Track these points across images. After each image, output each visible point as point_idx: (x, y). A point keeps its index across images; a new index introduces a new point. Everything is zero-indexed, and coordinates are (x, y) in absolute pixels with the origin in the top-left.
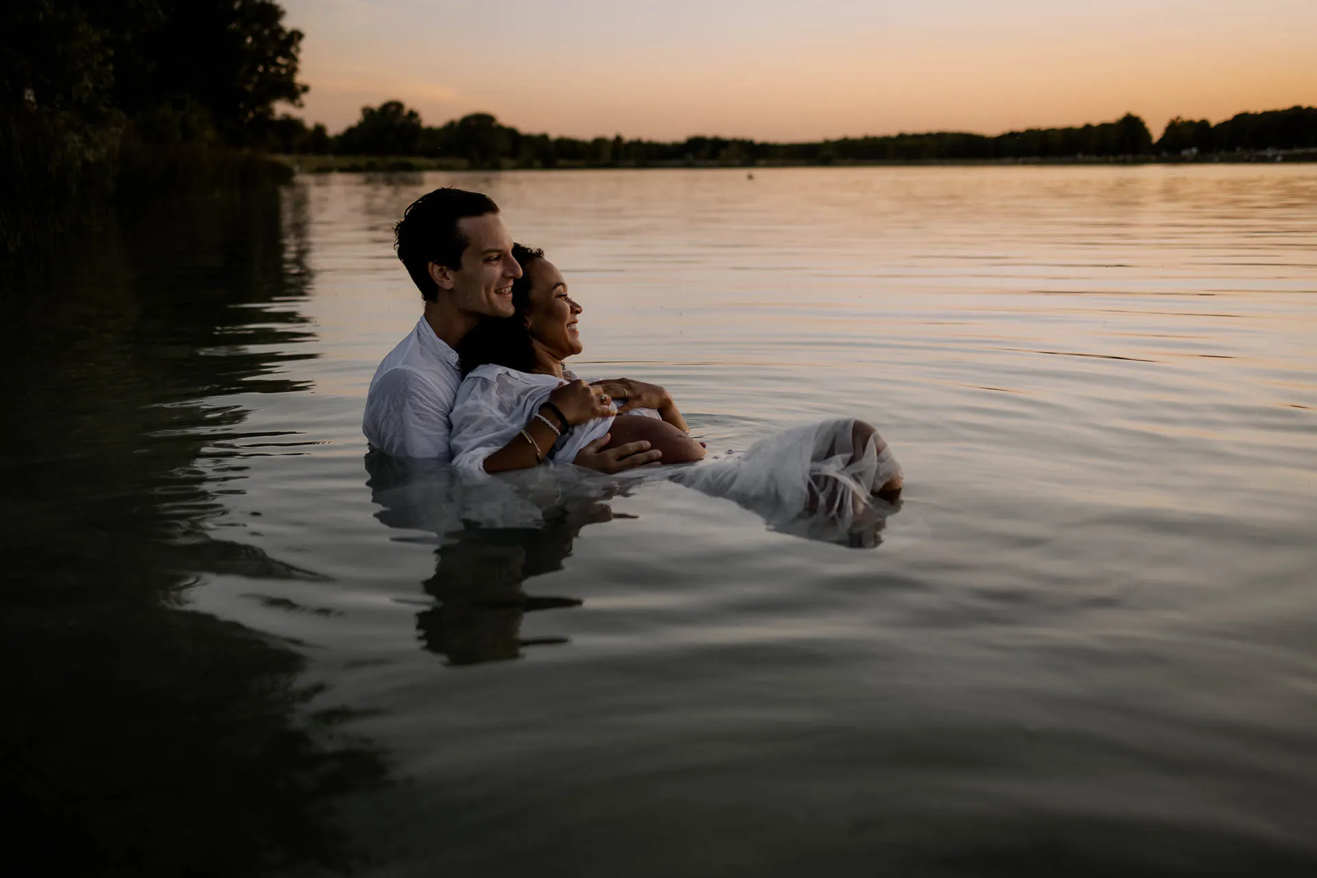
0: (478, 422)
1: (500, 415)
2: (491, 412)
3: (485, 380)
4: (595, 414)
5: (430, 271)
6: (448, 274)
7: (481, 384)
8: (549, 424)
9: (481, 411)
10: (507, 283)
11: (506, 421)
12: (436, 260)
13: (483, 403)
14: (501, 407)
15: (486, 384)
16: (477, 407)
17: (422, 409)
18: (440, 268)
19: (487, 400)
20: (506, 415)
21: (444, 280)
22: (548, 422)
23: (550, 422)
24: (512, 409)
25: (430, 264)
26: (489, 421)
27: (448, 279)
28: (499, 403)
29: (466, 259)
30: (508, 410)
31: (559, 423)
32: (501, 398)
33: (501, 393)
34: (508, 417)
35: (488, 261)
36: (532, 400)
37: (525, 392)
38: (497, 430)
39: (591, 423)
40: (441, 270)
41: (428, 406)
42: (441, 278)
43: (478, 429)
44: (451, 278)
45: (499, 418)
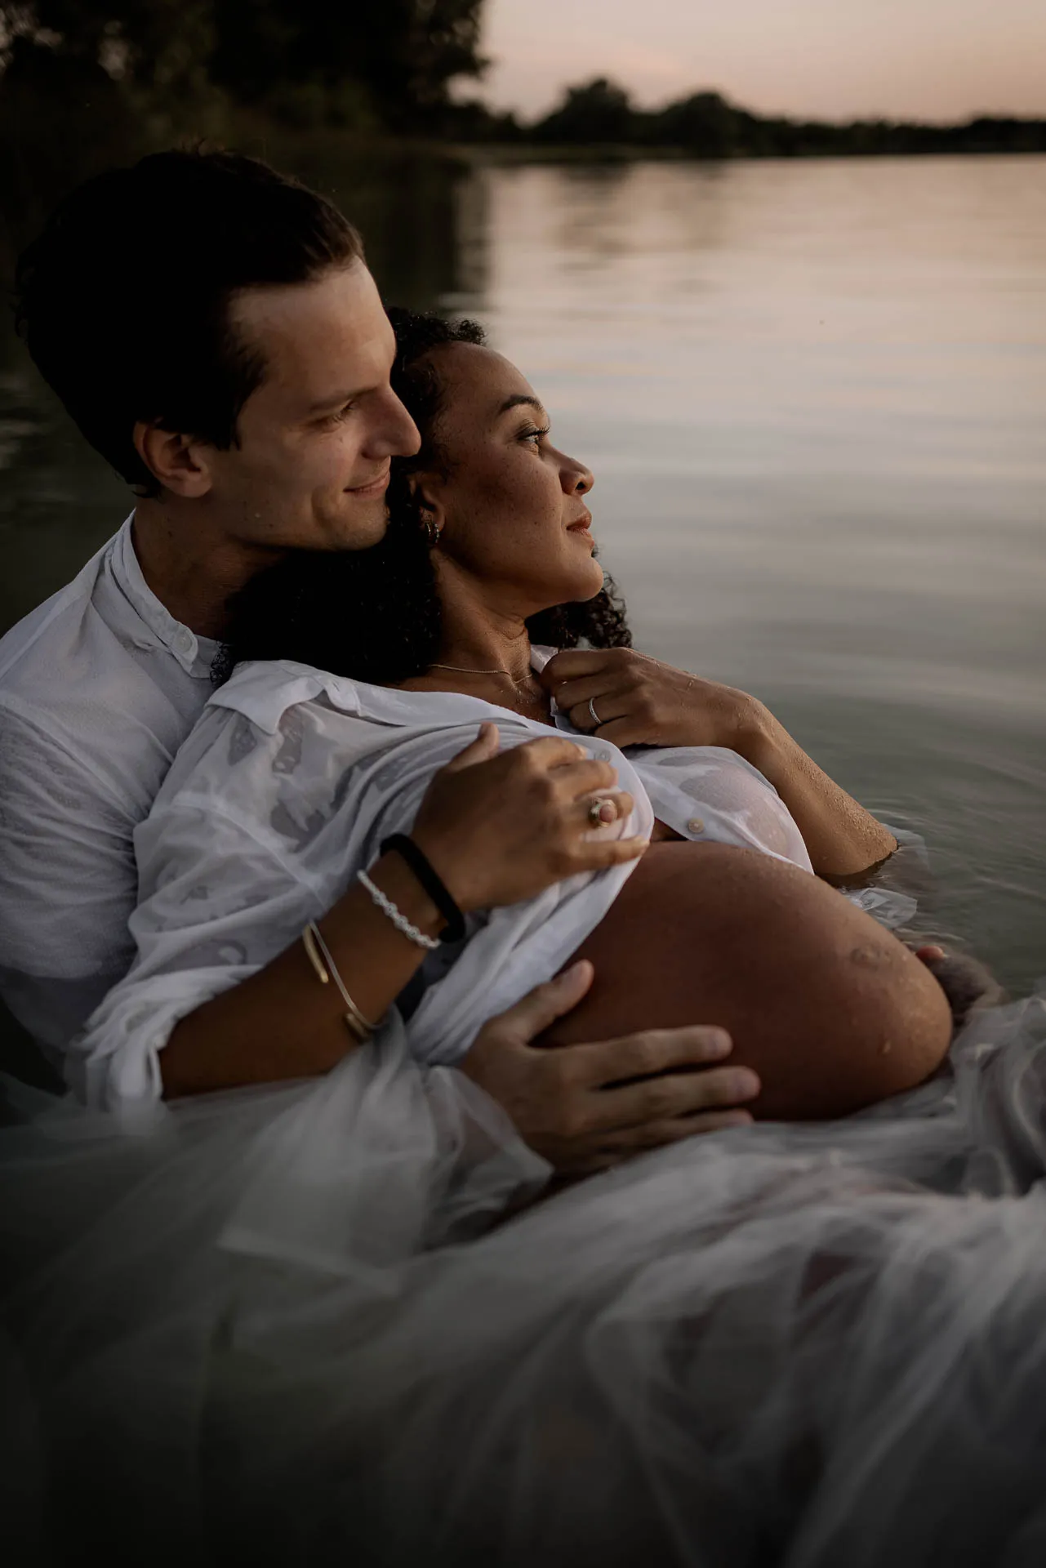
0: (199, 868)
1: (272, 843)
2: (244, 836)
3: (245, 723)
4: (560, 867)
5: (140, 447)
6: (198, 456)
7: (233, 737)
8: (396, 916)
9: (212, 832)
10: (375, 472)
11: (291, 864)
12: (158, 420)
13: (220, 805)
14: (281, 819)
15: (246, 737)
16: (201, 821)
17: (36, 831)
18: (171, 437)
19: (232, 796)
20: (295, 842)
21: (184, 472)
22: (392, 909)
23: (401, 912)
24: (317, 822)
25: (140, 430)
26: (231, 868)
27: (198, 470)
28: (276, 804)
29: (251, 418)
30: (302, 823)
31: (431, 914)
32: (284, 783)
33: (289, 770)
34: (297, 850)
35: (321, 424)
36: (382, 788)
37: (366, 760)
38: (255, 899)
39: (552, 895)
40: (177, 442)
41: (54, 819)
42: (173, 467)
43: (198, 891)
44: (205, 469)
45: (266, 859)
